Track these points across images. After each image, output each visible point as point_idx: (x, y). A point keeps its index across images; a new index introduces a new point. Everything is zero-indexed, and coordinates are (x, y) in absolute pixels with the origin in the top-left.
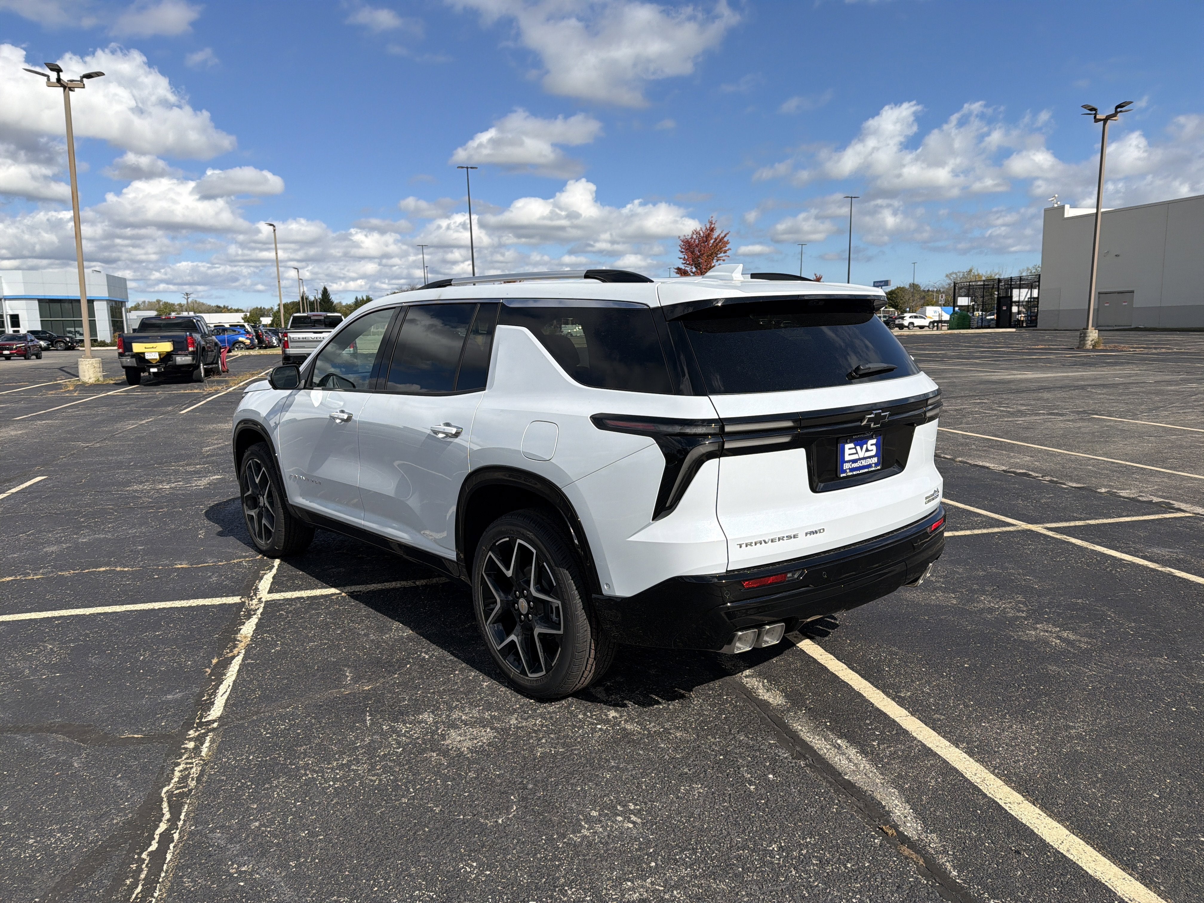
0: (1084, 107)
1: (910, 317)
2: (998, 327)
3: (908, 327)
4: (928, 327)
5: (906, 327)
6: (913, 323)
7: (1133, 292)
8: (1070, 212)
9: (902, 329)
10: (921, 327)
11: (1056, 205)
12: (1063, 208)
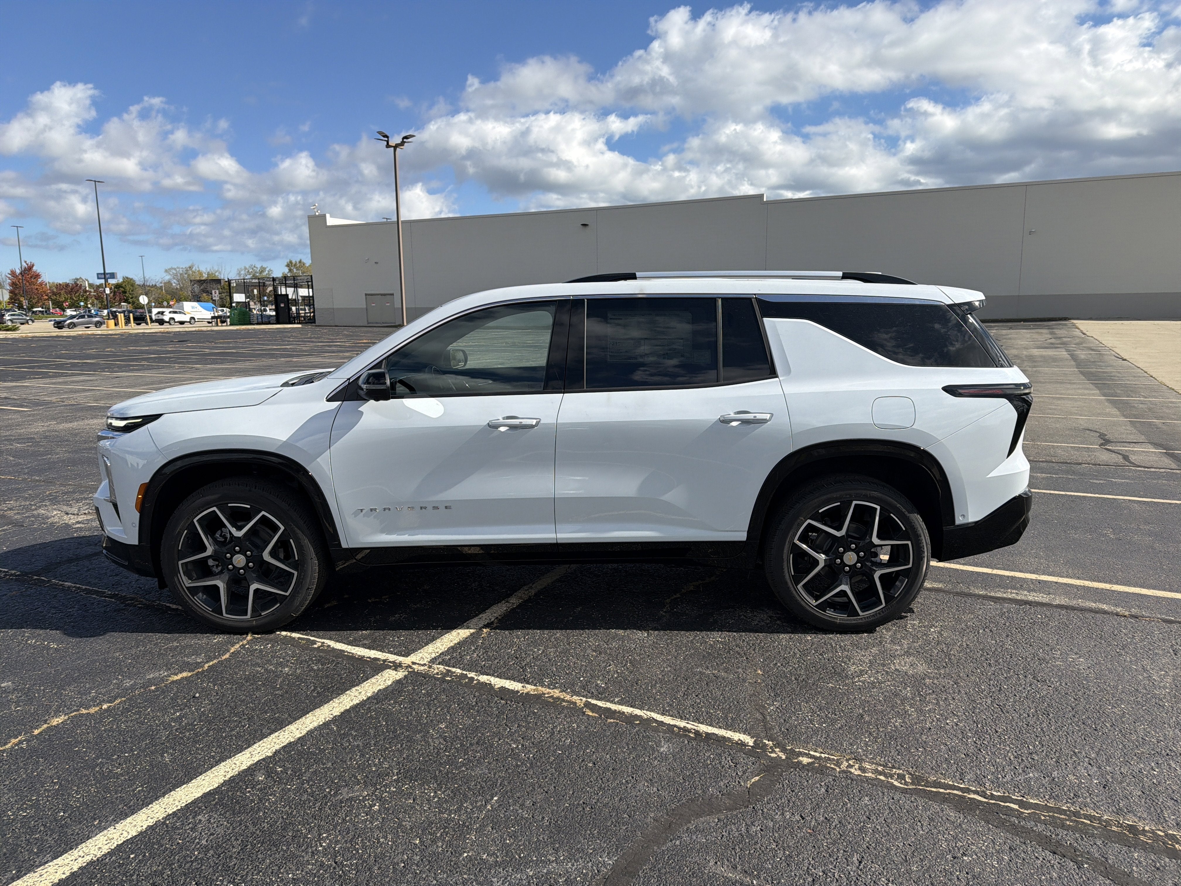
0: (380, 133)
1: (170, 312)
2: (278, 323)
3: (168, 322)
4: (190, 322)
5: (167, 322)
6: (173, 319)
7: (393, 295)
8: (331, 221)
9: (163, 324)
10: (182, 323)
11: (317, 214)
12: (324, 216)
